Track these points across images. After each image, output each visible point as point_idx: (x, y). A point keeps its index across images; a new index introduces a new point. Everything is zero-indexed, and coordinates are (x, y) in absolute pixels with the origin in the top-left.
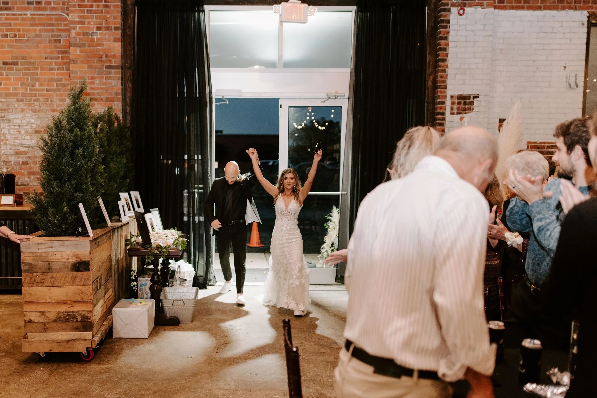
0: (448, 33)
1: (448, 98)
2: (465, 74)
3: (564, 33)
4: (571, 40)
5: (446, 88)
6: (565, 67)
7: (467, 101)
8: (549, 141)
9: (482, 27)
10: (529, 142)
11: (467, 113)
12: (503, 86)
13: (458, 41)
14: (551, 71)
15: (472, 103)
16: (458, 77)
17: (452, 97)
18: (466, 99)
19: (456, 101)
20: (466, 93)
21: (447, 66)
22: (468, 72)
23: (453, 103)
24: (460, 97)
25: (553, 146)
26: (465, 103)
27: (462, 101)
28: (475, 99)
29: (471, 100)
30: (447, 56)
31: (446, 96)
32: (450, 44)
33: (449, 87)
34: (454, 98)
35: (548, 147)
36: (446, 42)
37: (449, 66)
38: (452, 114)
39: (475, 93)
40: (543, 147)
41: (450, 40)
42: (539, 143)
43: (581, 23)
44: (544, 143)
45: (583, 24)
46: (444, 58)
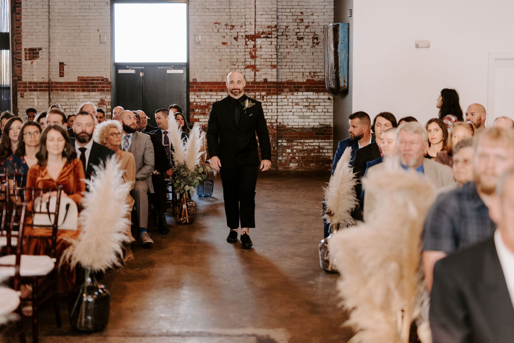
0: (21, 10)
1: (23, 50)
2: (33, 35)
3: (96, 9)
4: (101, 13)
5: (21, 44)
6: (98, 30)
7: (35, 52)
8: (91, 76)
9: (41, 7)
10: (79, 77)
11: (35, 59)
12: (61, 42)
13: (27, 15)
14: (90, 33)
15: (38, 53)
16: (28, 37)
17: (25, 49)
18: (34, 51)
19: (28, 52)
20: (34, 47)
21: (21, 31)
22: (34, 34)
23: (26, 53)
24: (30, 50)
25: (94, 79)
26: (33, 53)
27: (32, 52)
28: (40, 51)
29: (37, 51)
30: (21, 24)
31: (21, 49)
32: (23, 17)
33: (23, 43)
34: (27, 50)
35: (91, 80)
36: (20, 16)
37: (23, 30)
38: (26, 60)
39: (40, 47)
40: (88, 80)
41: (22, 14)
42: (85, 77)
43: (106, 3)
44: (88, 77)
45: (108, 4)
46: (19, 26)
